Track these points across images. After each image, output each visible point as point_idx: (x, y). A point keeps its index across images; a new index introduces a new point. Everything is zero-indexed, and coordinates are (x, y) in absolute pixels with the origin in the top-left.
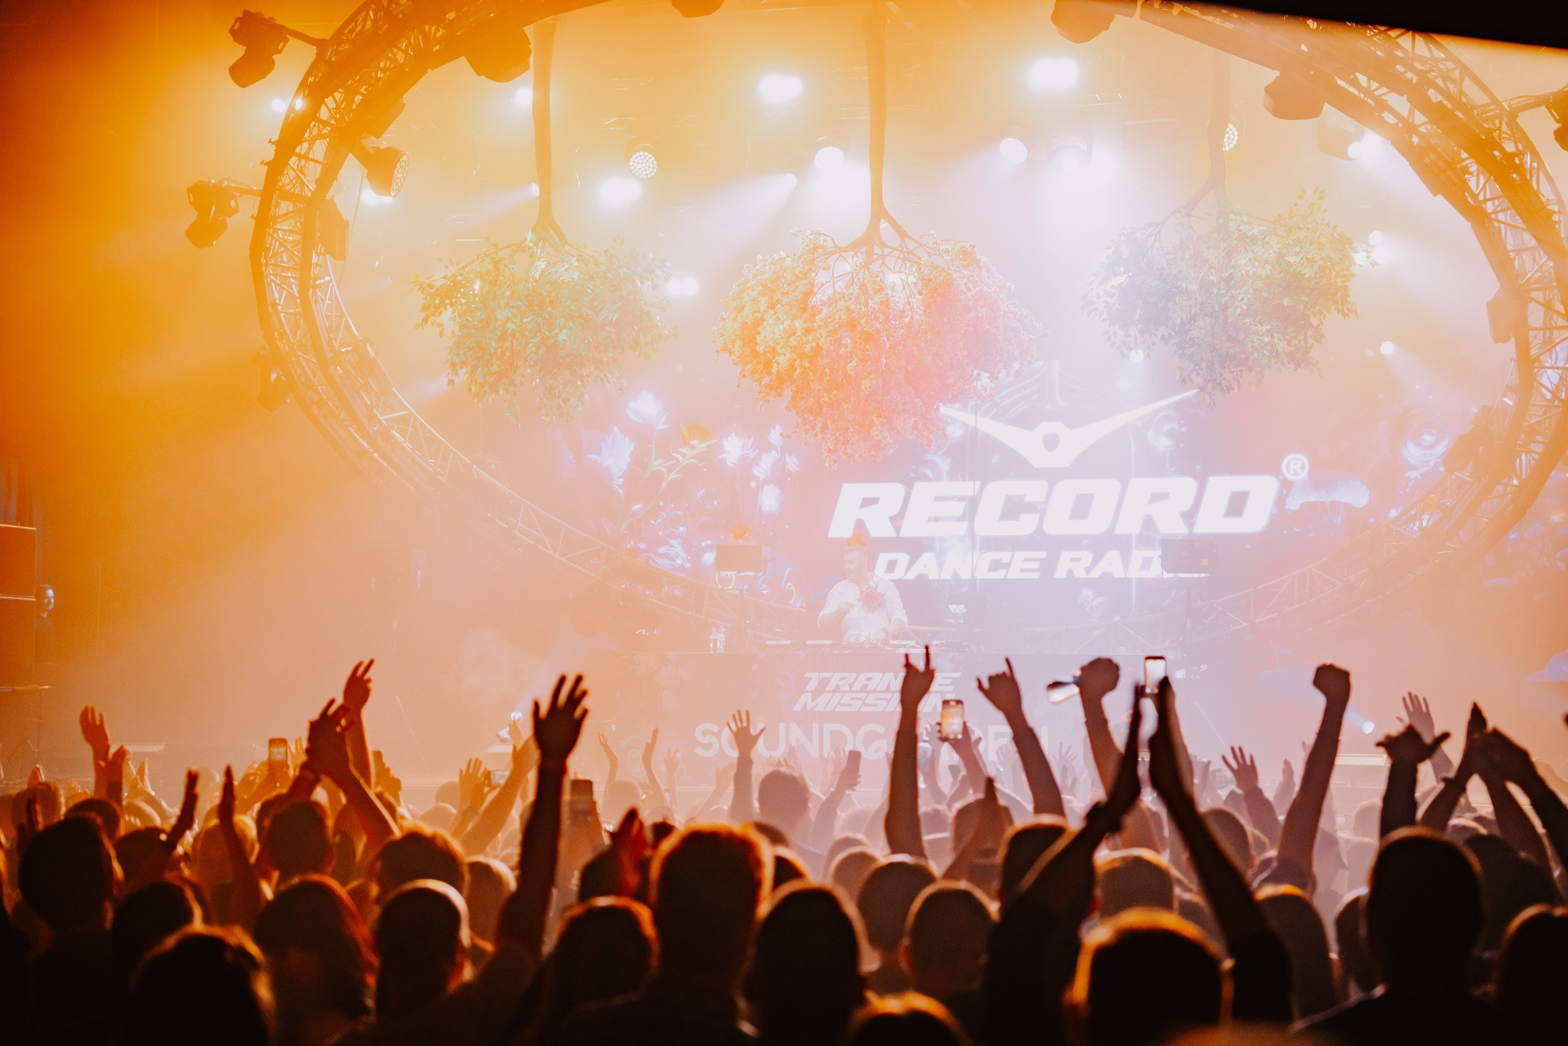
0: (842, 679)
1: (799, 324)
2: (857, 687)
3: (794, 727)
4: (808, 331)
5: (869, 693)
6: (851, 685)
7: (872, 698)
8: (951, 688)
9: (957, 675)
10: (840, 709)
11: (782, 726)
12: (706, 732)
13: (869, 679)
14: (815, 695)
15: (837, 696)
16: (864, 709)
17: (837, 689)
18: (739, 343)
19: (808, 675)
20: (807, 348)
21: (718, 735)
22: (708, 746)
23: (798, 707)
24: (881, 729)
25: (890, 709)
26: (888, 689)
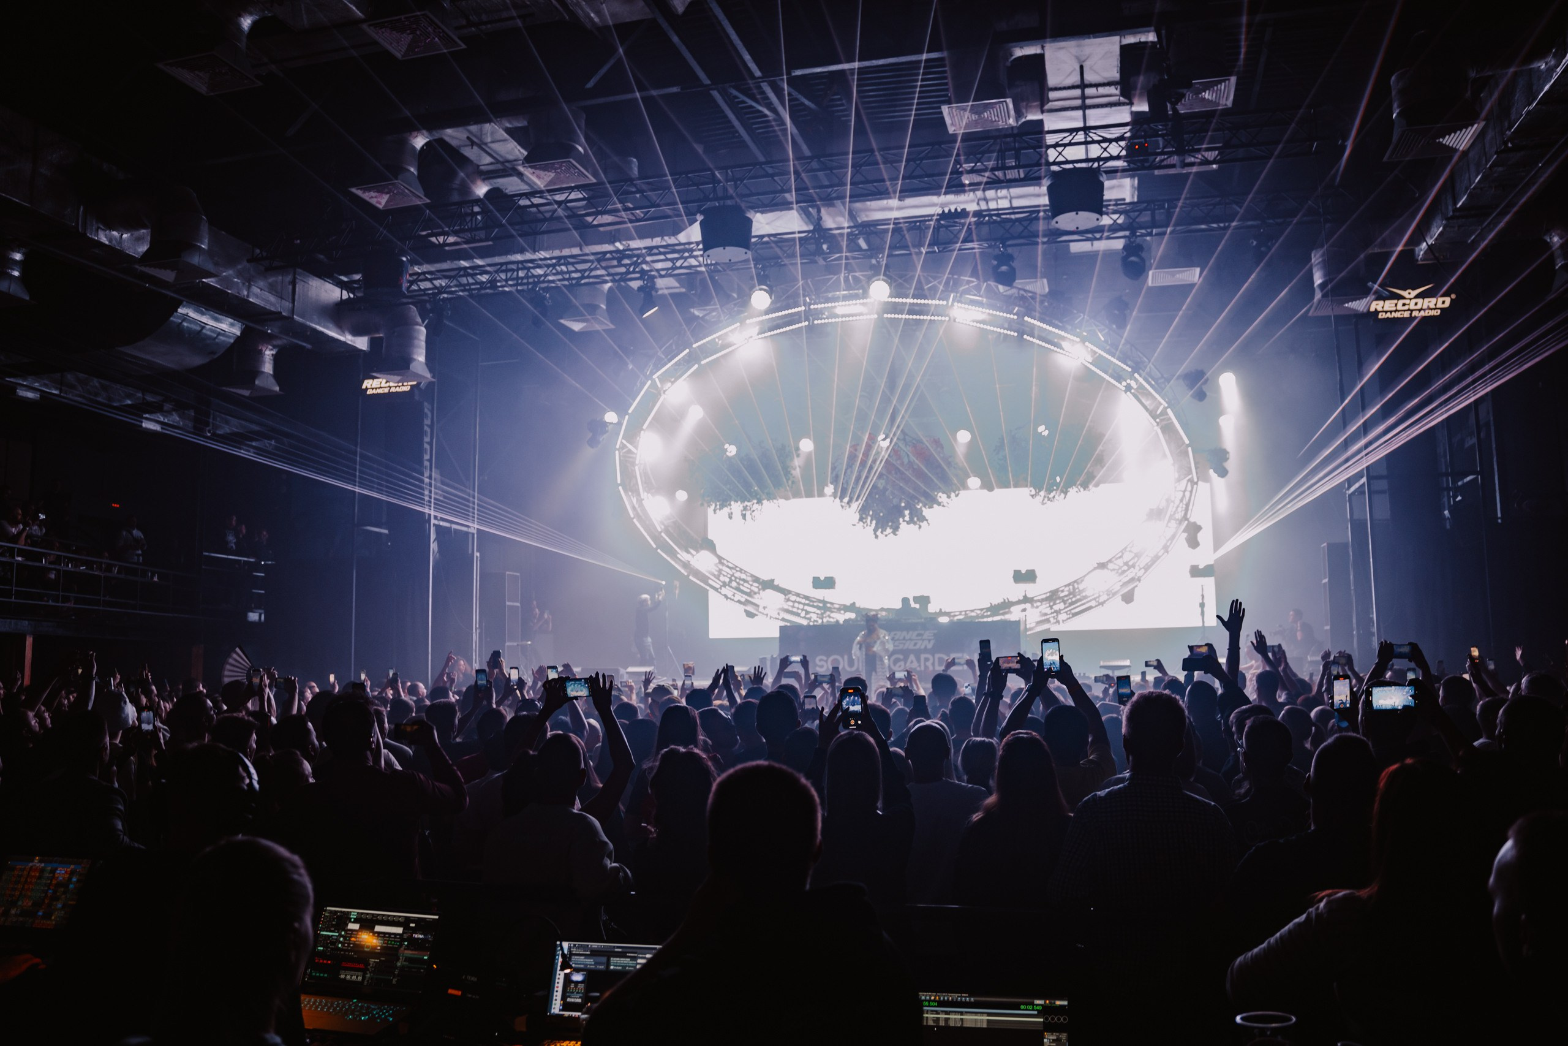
8: (934, 638)
21: (826, 661)
22: (822, 667)
24: (901, 657)
25: (906, 647)
26: (904, 639)
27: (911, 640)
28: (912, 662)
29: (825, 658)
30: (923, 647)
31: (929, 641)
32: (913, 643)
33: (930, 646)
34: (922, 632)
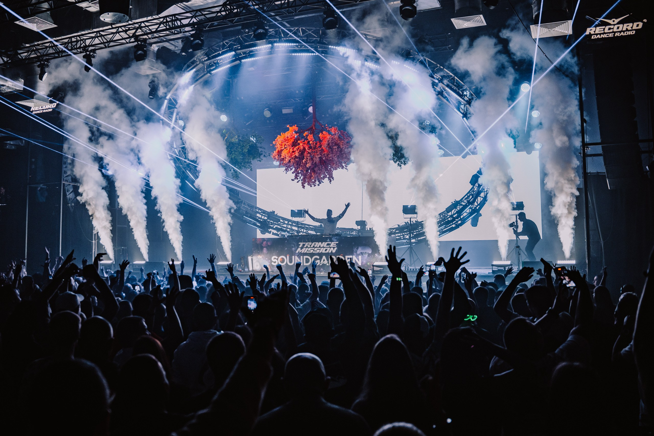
0: (308, 244)
1: (291, 150)
2: (312, 246)
3: (296, 257)
4: (293, 152)
5: (315, 248)
6: (310, 246)
7: (316, 249)
8: (336, 246)
9: (338, 242)
10: (308, 252)
11: (293, 257)
12: (275, 258)
13: (315, 244)
14: (302, 248)
15: (307, 249)
16: (314, 252)
17: (307, 247)
18: (277, 156)
19: (299, 243)
20: (293, 156)
21: (277, 259)
22: (275, 262)
23: (297, 252)
24: (318, 257)
25: (320, 252)
26: (320, 247)
27: (323, 247)
28: (324, 260)
29: (277, 258)
30: (330, 252)
31: (334, 248)
32: (325, 249)
33: (334, 251)
34: (330, 243)
